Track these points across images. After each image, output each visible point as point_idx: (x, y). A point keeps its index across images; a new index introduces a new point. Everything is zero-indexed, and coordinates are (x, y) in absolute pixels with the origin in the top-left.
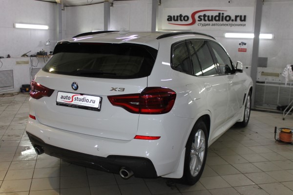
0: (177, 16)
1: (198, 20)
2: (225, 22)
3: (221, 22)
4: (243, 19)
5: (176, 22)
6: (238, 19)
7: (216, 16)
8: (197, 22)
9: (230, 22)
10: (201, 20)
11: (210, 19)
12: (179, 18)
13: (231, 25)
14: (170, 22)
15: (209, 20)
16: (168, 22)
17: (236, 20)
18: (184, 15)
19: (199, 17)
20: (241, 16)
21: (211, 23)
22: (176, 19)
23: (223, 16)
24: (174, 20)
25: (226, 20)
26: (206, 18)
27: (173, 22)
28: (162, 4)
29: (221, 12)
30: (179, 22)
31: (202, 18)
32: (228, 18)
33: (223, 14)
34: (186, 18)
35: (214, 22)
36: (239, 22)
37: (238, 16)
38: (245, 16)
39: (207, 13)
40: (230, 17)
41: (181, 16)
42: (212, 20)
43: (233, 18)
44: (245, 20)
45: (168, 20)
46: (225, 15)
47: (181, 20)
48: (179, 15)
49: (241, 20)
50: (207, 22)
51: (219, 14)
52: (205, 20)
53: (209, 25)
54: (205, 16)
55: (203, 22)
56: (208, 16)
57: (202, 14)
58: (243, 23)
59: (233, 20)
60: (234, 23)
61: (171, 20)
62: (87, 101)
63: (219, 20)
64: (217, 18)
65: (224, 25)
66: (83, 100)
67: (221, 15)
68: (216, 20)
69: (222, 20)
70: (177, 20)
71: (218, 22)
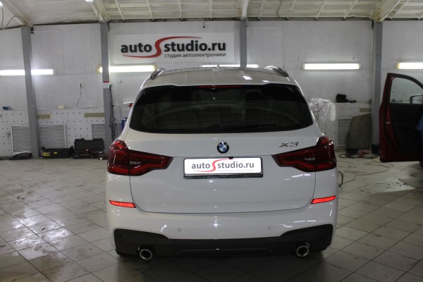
0: (135, 46)
1: (165, 51)
2: (200, 52)
3: (194, 52)
4: (223, 47)
5: (134, 54)
6: (216, 47)
7: (188, 45)
8: (164, 53)
9: (207, 52)
10: (169, 50)
11: (181, 48)
12: (138, 48)
13: (208, 55)
14: (126, 54)
15: (179, 50)
16: (122, 54)
17: (213, 49)
18: (144, 44)
19: (166, 46)
20: (219, 44)
21: (182, 53)
22: (133, 49)
23: (197, 45)
24: (132, 51)
25: (202, 50)
26: (176, 48)
27: (129, 53)
28: (111, 30)
29: (195, 40)
30: (138, 53)
31: (170, 47)
32: (203, 47)
33: (196, 41)
34: (148, 48)
35: (186, 52)
36: (217, 51)
37: (216, 44)
38: (224, 44)
39: (176, 41)
40: (206, 45)
41: (140, 45)
42: (183, 50)
43: (210, 46)
44: (224, 49)
45: (122, 51)
46: (199, 43)
47: (141, 51)
48: (137, 44)
49: (220, 49)
50: (177, 53)
51: (192, 41)
52: (174, 50)
53: (180, 55)
54: (173, 44)
55: (171, 52)
56: (178, 45)
57: (169, 42)
58: (222, 52)
59: (209, 49)
60: (211, 52)
61: (127, 51)
62: (241, 165)
63: (192, 50)
64: (190, 47)
65: (200, 55)
66: (233, 165)
67: (195, 43)
68: (188, 50)
69: (197, 50)
70: (135, 51)
71: (191, 52)
